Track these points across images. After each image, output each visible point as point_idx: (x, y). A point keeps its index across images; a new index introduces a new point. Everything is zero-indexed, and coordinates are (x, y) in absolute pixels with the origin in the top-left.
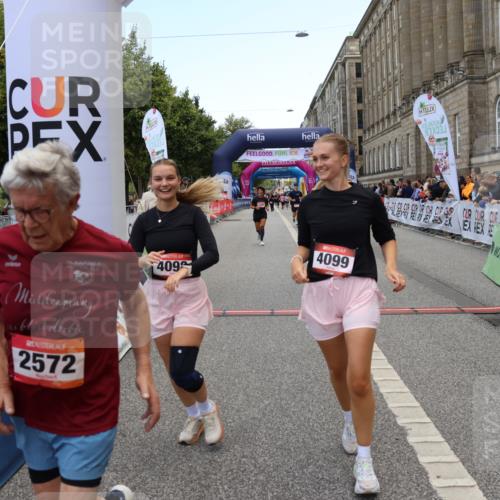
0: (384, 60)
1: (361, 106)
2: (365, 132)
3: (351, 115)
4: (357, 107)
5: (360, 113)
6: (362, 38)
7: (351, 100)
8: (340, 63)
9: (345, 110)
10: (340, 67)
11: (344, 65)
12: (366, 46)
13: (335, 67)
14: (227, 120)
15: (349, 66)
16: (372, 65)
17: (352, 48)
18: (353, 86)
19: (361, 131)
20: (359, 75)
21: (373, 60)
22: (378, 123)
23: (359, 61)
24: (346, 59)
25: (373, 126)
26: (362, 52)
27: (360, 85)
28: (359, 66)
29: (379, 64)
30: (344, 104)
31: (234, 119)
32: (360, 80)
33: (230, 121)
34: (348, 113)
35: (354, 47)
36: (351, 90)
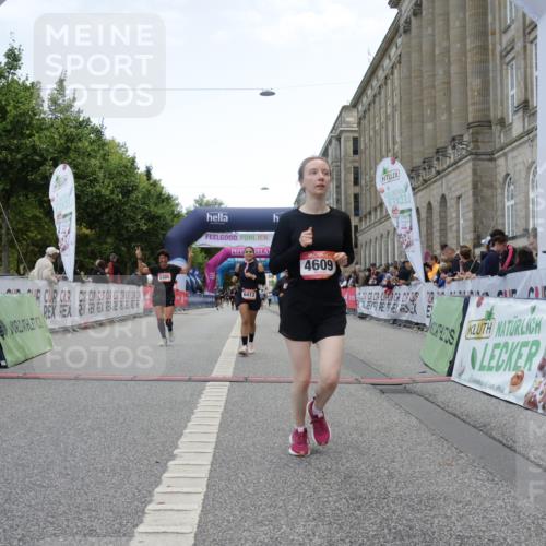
0: (384, 133)
1: (357, 190)
2: (361, 220)
3: (346, 198)
4: (353, 190)
5: (356, 197)
6: (360, 107)
7: (345, 182)
8: (336, 137)
9: (339, 193)
10: (334, 141)
11: (339, 139)
12: (364, 117)
13: (329, 142)
14: (197, 201)
15: (345, 141)
16: (370, 139)
17: (348, 119)
18: (349, 165)
19: (357, 219)
20: (356, 152)
21: (372, 133)
22: (375, 209)
23: (356, 135)
24: (341, 132)
25: (370, 213)
26: (359, 124)
27: (357, 164)
28: (356, 141)
29: (378, 139)
30: (338, 187)
31: (205, 200)
32: (357, 157)
33: (199, 202)
34: (343, 197)
35: (352, 118)
36: (346, 169)
